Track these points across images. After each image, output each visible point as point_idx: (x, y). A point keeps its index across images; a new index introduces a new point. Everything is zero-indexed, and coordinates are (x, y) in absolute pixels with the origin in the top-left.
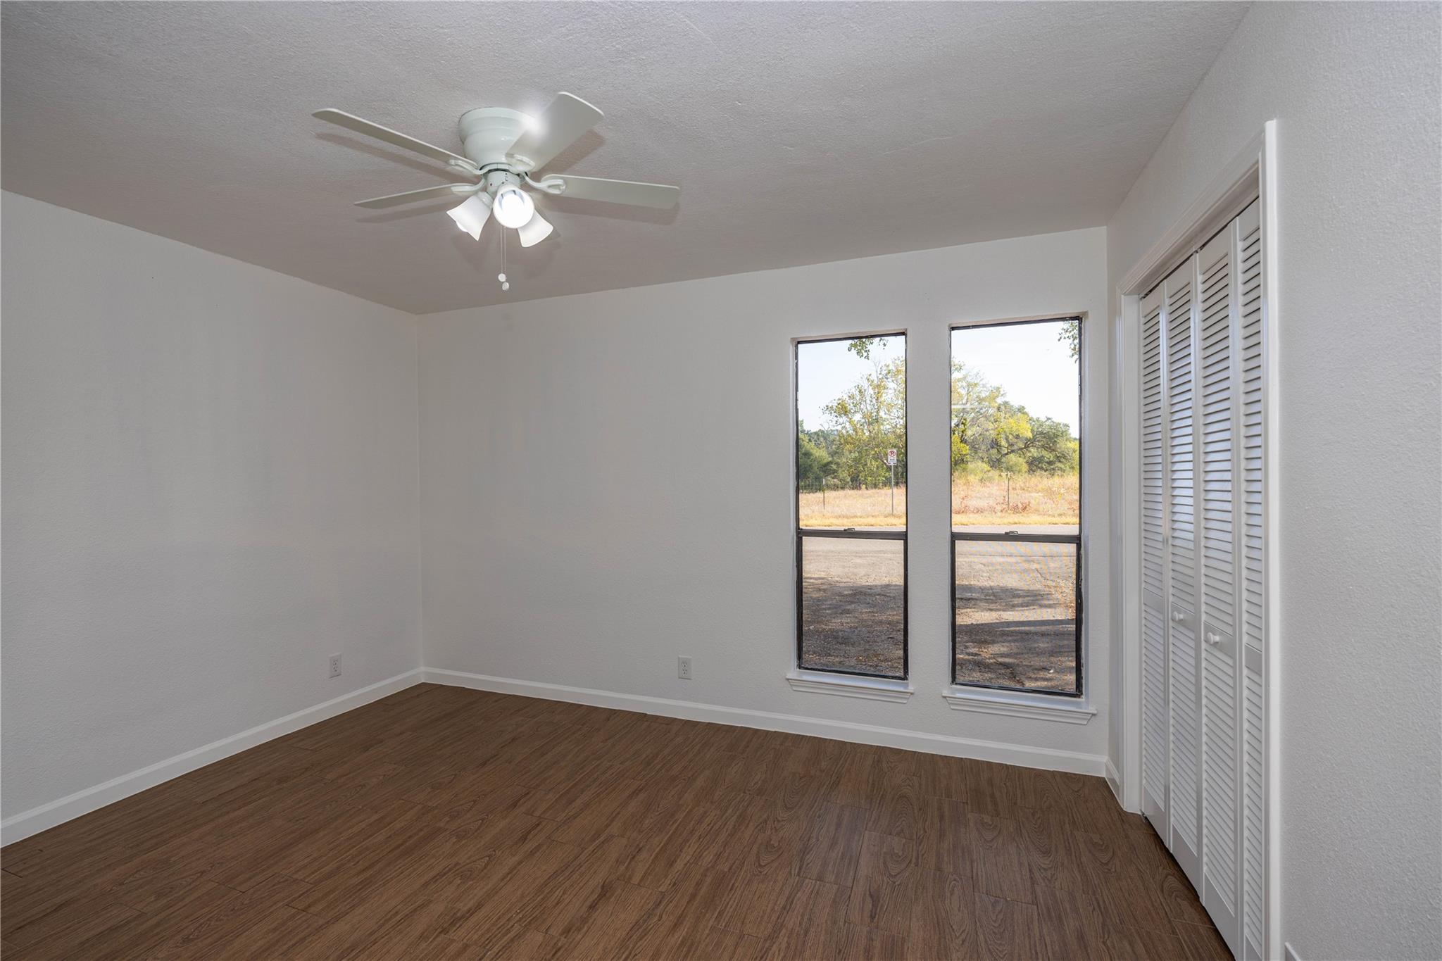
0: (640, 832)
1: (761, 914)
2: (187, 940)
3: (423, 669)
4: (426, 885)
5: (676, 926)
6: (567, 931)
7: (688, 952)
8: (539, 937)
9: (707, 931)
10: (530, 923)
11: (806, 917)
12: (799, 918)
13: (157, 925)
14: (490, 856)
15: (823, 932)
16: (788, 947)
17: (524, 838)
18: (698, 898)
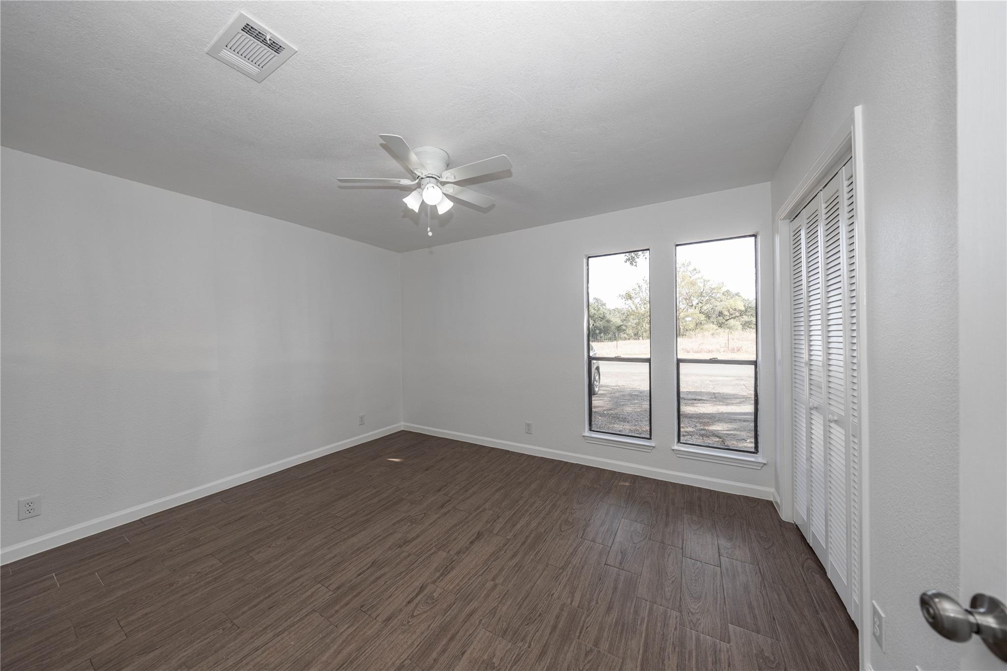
0: (500, 508)
1: (559, 555)
2: (289, 538)
3: (402, 423)
4: (394, 524)
5: (514, 556)
6: (458, 553)
7: (518, 570)
8: (444, 554)
9: (529, 561)
10: (441, 547)
11: (583, 560)
12: (580, 559)
13: (278, 530)
14: (425, 514)
15: (592, 568)
16: (572, 574)
17: (442, 506)
18: (527, 543)
